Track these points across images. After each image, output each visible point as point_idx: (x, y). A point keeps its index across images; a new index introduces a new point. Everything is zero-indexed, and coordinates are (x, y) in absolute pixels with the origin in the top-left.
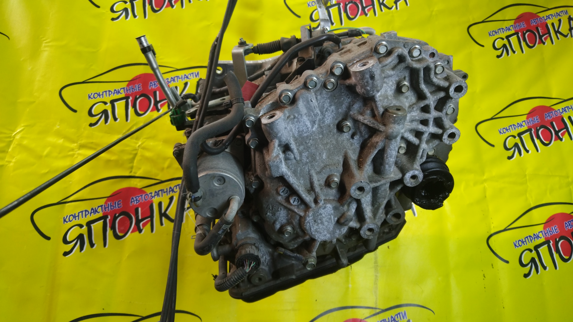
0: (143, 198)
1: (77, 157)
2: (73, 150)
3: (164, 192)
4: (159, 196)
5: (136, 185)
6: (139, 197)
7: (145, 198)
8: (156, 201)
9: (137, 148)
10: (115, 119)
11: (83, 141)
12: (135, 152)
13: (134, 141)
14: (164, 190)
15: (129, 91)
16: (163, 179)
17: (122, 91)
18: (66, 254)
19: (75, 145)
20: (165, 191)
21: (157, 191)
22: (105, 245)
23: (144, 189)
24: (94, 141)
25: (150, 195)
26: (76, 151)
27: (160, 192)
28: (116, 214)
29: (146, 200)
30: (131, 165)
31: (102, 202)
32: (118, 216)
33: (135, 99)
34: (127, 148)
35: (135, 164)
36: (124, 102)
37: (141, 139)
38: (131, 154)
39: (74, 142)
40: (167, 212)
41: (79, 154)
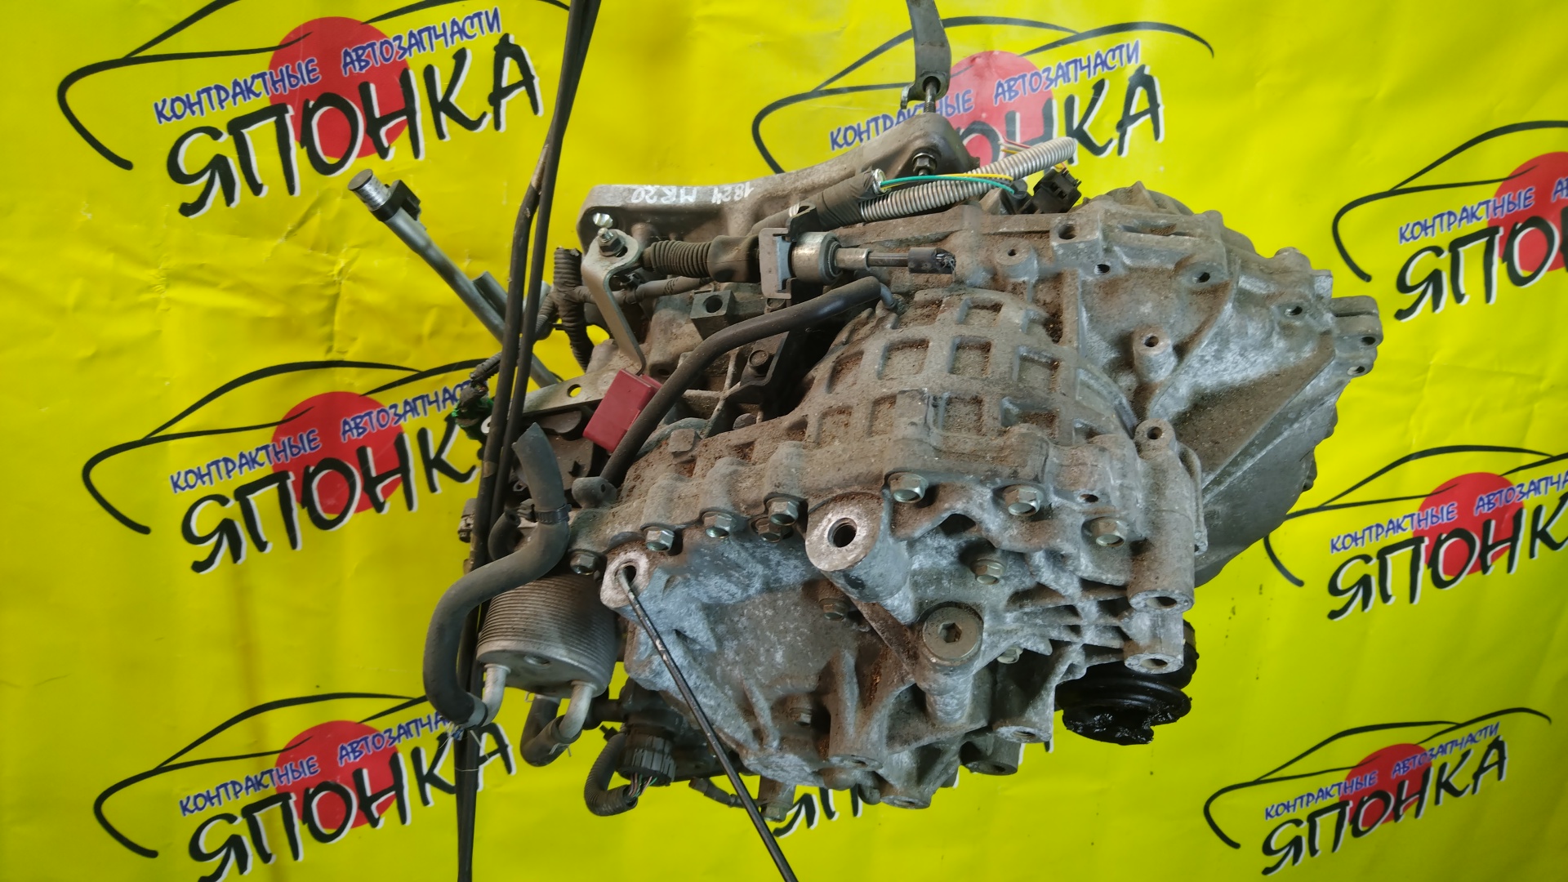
0: (374, 420)
1: (168, 310)
2: (149, 288)
3: (430, 403)
4: (418, 414)
5: (351, 384)
6: (362, 417)
7: (378, 420)
8: (410, 427)
9: (336, 278)
10: (256, 188)
11: (174, 262)
12: (331, 291)
13: (324, 255)
14: (427, 396)
15: (281, 83)
16: (424, 368)
17: (258, 86)
18: (199, 567)
19: (153, 272)
20: (432, 398)
21: (410, 400)
22: (294, 543)
23: (374, 397)
24: (205, 261)
25: (393, 410)
26: (161, 292)
27: (419, 403)
28: (307, 468)
29: (382, 426)
30: (326, 330)
31: (265, 437)
32: (316, 472)
33: (306, 116)
34: (309, 281)
35: (337, 327)
36: (270, 123)
37: (344, 250)
38: (320, 297)
39: (146, 263)
40: (444, 456)
41: (169, 300)
